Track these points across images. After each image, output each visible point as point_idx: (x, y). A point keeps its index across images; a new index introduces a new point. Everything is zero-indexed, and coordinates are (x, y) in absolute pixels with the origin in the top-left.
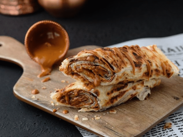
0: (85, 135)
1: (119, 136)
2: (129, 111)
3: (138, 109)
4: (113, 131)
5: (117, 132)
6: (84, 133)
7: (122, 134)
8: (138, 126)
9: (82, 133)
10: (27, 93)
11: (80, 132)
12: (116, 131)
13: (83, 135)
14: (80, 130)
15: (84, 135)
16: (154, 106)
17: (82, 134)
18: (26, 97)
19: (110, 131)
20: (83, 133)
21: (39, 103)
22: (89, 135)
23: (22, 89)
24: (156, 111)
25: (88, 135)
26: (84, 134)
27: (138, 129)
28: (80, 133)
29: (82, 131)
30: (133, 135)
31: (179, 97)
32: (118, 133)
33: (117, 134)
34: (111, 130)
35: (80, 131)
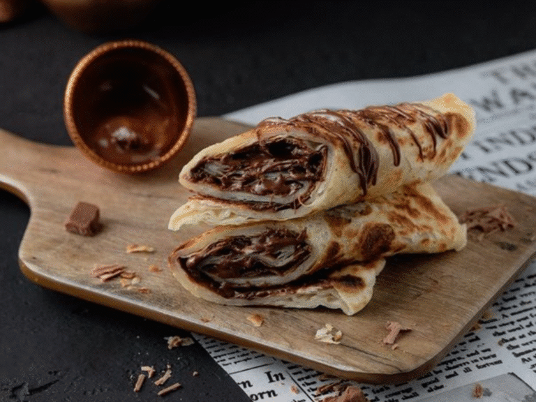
0: (227, 364)
1: (383, 363)
2: (387, 293)
3: (409, 285)
4: (360, 351)
5: (374, 353)
6: (222, 358)
7: (390, 356)
8: (428, 332)
9: (216, 357)
10: (67, 267)
11: (210, 357)
12: (370, 351)
13: (220, 364)
14: (208, 348)
15: (224, 365)
16: (453, 273)
17: (216, 360)
18: (70, 279)
19: (352, 352)
20: (220, 356)
21: (112, 291)
22: (239, 362)
23: (46, 256)
24: (464, 285)
25: (235, 363)
26: (224, 360)
27: (430, 341)
28: (212, 359)
29: (216, 351)
30: (423, 358)
31: (515, 243)
32: (377, 356)
33: (374, 358)
34: (355, 349)
35: (211, 353)
